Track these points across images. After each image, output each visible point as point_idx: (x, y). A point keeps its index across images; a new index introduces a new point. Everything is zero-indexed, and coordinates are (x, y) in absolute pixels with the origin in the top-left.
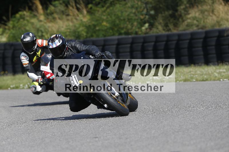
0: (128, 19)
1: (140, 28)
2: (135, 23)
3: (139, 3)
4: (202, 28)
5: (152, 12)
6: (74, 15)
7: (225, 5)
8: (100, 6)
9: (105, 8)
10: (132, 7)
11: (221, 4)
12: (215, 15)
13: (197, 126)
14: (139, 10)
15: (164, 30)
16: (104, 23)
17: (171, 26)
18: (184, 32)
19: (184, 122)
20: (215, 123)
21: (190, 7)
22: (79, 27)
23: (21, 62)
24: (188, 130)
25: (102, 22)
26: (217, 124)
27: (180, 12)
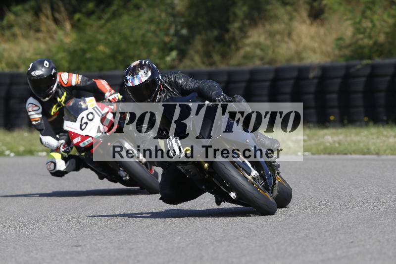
0: (143, 42)
1: (162, 58)
2: (155, 50)
3: (163, 15)
4: (270, 63)
5: (184, 32)
6: (49, 31)
7: (312, 24)
8: (94, 17)
9: (103, 22)
10: (151, 21)
11: (304, 22)
12: (293, 40)
13: (254, 232)
14: (162, 26)
15: (204, 63)
16: (101, 48)
17: (217, 58)
18: (238, 68)
19: (232, 225)
20: (285, 228)
21: (250, 25)
22: (57, 53)
23: (28, 116)
24: (238, 238)
25: (98, 45)
26: (288, 231)
27: (234, 33)
